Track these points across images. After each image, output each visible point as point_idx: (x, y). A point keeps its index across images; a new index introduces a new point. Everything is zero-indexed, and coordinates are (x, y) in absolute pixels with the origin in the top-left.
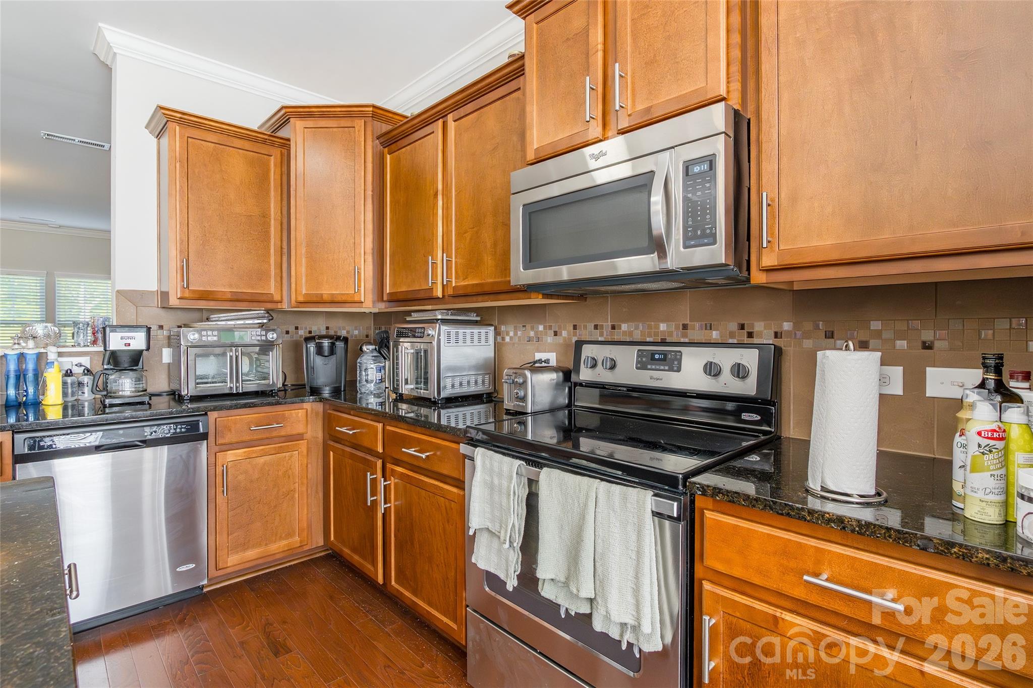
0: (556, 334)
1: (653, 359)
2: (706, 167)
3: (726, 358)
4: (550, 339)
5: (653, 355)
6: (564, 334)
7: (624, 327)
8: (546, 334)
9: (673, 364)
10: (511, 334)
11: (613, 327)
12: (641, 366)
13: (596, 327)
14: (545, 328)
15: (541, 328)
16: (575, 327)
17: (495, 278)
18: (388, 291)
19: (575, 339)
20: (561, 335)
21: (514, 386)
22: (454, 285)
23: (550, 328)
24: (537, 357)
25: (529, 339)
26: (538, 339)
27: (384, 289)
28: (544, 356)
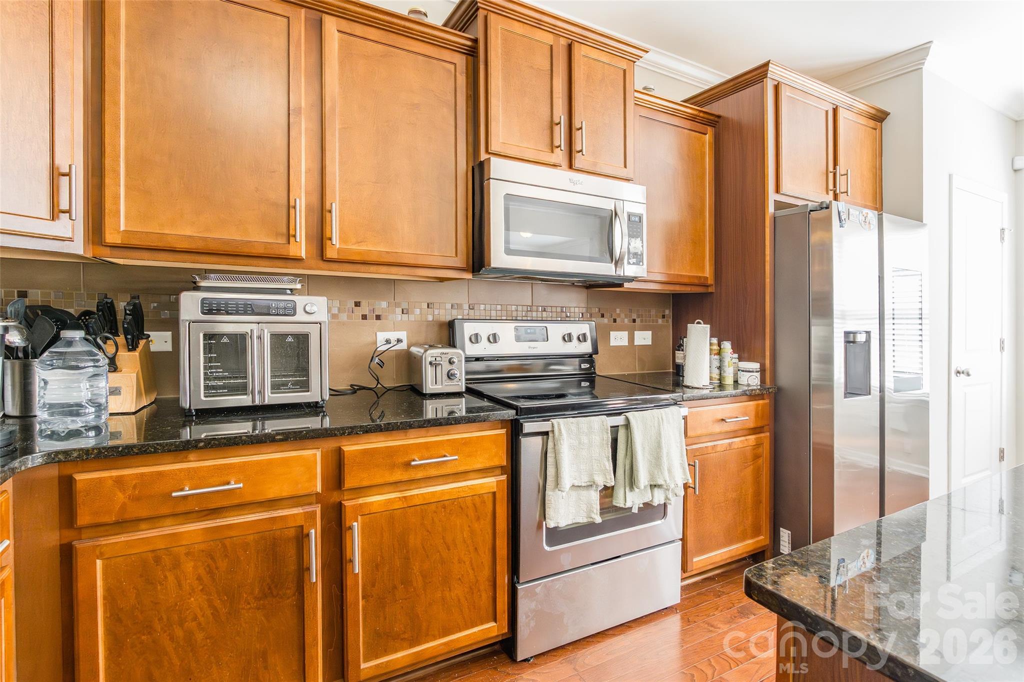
0: (404, 311)
1: (526, 332)
2: (637, 219)
3: (575, 330)
4: (398, 316)
6: (417, 312)
7: (482, 307)
8: (393, 312)
12: (518, 338)
13: (471, 305)
14: (389, 305)
15: (384, 304)
16: (430, 306)
18: (122, 228)
19: (430, 318)
20: (413, 313)
21: (446, 367)
22: (338, 246)
23: (397, 305)
24: (381, 337)
25: (364, 317)
26: (378, 317)
27: (108, 221)
28: (393, 336)
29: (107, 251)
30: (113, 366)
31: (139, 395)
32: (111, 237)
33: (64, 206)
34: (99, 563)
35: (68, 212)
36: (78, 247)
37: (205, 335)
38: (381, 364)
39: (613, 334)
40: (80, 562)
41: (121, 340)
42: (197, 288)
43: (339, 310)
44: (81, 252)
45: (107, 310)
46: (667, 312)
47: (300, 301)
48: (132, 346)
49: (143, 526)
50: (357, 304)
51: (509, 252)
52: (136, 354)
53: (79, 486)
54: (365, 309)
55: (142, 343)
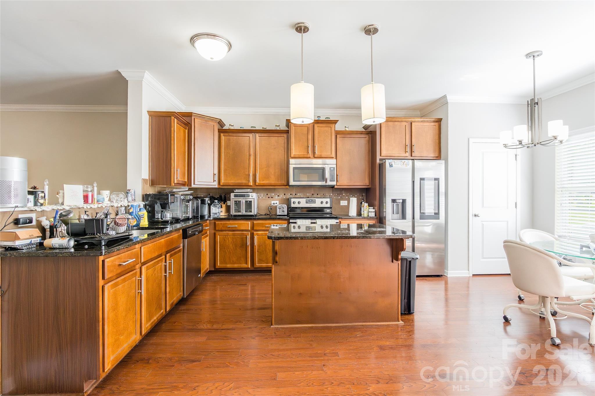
0: (278, 196)
1: (309, 201)
2: (333, 169)
3: (324, 200)
4: (277, 197)
5: (309, 200)
6: (281, 196)
7: (298, 194)
8: (275, 196)
9: (314, 202)
10: (262, 196)
11: (296, 194)
12: (307, 202)
13: (291, 194)
14: (275, 194)
15: (273, 194)
16: (285, 194)
17: (275, 181)
18: (223, 182)
19: (284, 197)
20: (280, 196)
21: (282, 209)
22: (258, 182)
23: (277, 194)
24: (273, 202)
25: (269, 198)
26: (272, 198)
27: (221, 181)
28: (275, 202)
29: (221, 186)
30: (221, 207)
31: (225, 213)
32: (221, 184)
33: (215, 180)
34: (218, 236)
35: (216, 181)
36: (217, 186)
37: (234, 201)
38: (271, 209)
39: (341, 202)
40: (216, 236)
41: (223, 202)
42: (234, 192)
43: (263, 196)
44: (217, 187)
45: (221, 196)
46: (364, 194)
47: (250, 194)
48: (224, 203)
49: (224, 231)
50: (267, 194)
51: (294, 181)
52: (225, 205)
53: (216, 224)
54: (269, 196)
55: (226, 203)
